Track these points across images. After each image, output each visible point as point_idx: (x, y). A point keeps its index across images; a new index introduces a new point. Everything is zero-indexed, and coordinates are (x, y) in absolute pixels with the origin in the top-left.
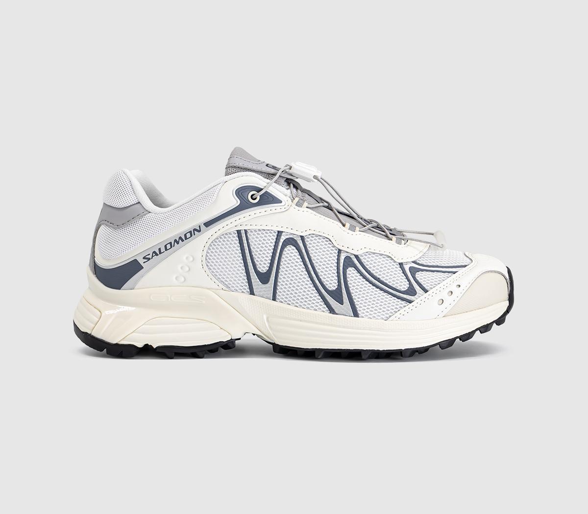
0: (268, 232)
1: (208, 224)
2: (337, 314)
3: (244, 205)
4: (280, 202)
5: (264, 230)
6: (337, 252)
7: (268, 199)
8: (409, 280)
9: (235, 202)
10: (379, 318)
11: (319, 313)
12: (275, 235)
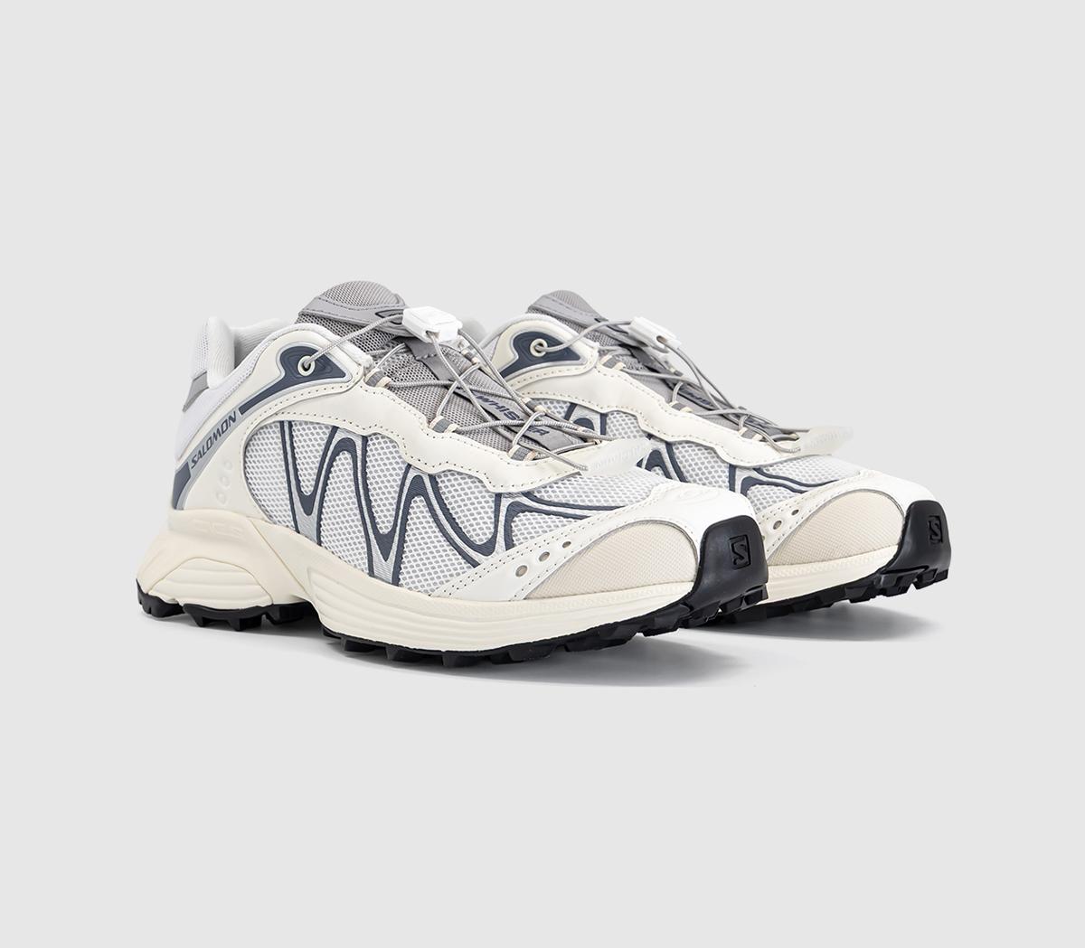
0: (317, 426)
1: (244, 408)
2: (376, 577)
3: (291, 379)
4: (342, 375)
5: (312, 423)
6: (404, 467)
7: (326, 368)
8: (496, 527)
9: (277, 373)
10: (422, 590)
11: (357, 572)
12: (328, 432)
